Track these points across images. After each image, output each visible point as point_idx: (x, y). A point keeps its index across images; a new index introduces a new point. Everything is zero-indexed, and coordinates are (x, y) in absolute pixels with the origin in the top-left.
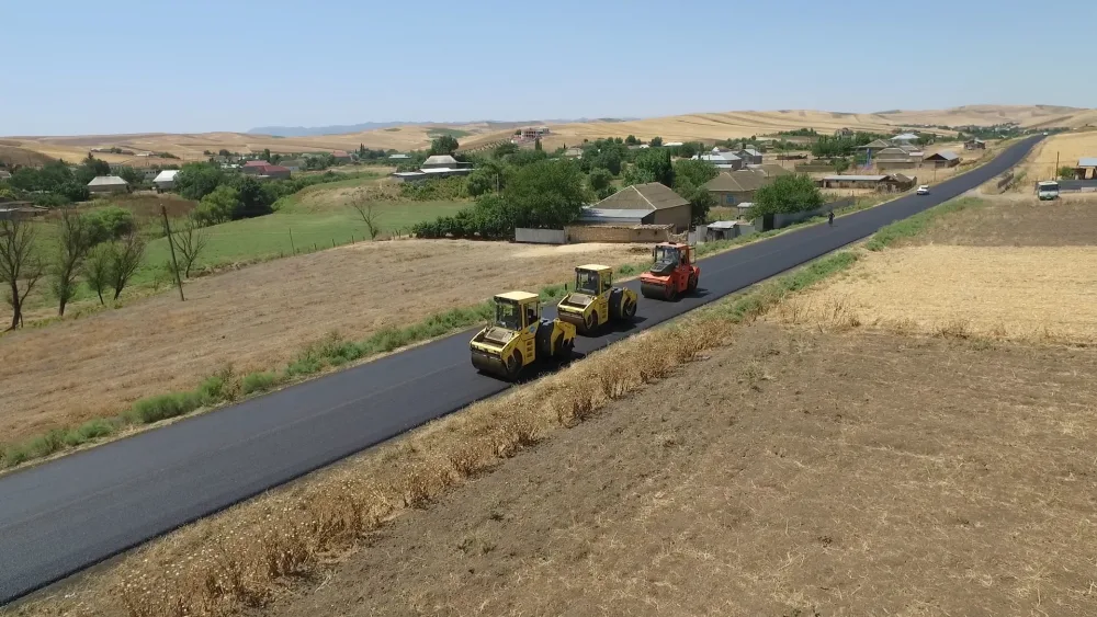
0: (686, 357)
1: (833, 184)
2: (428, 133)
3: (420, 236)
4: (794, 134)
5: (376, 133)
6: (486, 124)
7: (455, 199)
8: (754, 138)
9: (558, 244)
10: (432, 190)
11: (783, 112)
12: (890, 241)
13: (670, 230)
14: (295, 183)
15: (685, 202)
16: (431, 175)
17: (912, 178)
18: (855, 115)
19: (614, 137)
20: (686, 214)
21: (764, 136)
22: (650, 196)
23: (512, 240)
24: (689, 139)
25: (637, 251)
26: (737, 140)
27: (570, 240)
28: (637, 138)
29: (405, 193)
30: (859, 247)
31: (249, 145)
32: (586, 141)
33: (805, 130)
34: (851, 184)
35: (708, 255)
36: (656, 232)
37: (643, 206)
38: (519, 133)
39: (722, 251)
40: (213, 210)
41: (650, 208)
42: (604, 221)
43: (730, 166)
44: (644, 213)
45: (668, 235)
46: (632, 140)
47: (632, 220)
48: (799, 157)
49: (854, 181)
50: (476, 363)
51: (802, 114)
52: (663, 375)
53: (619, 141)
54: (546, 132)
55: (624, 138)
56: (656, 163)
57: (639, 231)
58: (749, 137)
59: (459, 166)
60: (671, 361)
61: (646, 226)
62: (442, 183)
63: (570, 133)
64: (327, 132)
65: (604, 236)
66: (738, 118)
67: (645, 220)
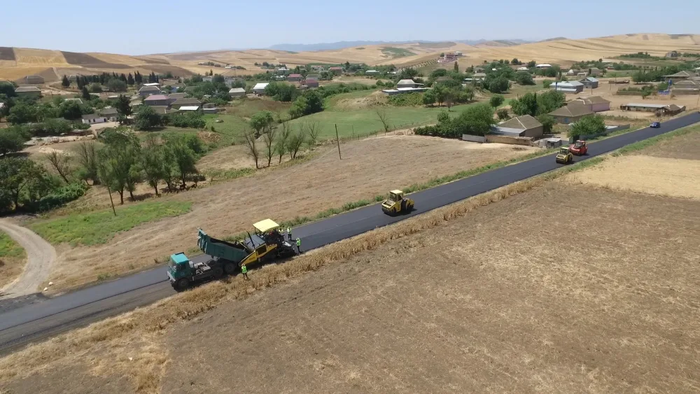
0: (530, 188)
1: (631, 109)
2: (382, 50)
3: (416, 134)
4: (632, 56)
5: (350, 50)
6: (418, 44)
7: (416, 105)
8: (601, 60)
9: (482, 143)
10: (403, 100)
11: (630, 35)
12: (625, 152)
13: (532, 140)
14: (325, 91)
15: (541, 125)
16: (403, 92)
17: (681, 107)
18: (691, 36)
19: (504, 59)
20: (541, 132)
21: (610, 58)
22: (523, 122)
23: (461, 139)
24: (555, 61)
25: (517, 149)
26: (588, 63)
27: (487, 141)
28: (519, 60)
29: (389, 102)
30: (609, 155)
31: (278, 59)
32: (485, 61)
33: (641, 53)
34: (642, 109)
35: (544, 155)
36: (525, 141)
37: (520, 127)
38: (443, 55)
39: (551, 153)
40: (298, 110)
41: (524, 128)
42: (502, 133)
43: (575, 90)
44: (521, 131)
45: (531, 142)
46: (515, 62)
47: (515, 134)
48: (624, 83)
49: (644, 108)
50: (383, 210)
51: (645, 37)
52: (523, 192)
53: (507, 62)
54: (460, 55)
55: (510, 60)
56: (529, 100)
57: (518, 140)
58: (597, 59)
59: (417, 86)
60: (526, 189)
61: (521, 138)
62: (408, 96)
63: (475, 56)
64: (321, 48)
65: (502, 140)
66: (592, 44)
67: (521, 135)
